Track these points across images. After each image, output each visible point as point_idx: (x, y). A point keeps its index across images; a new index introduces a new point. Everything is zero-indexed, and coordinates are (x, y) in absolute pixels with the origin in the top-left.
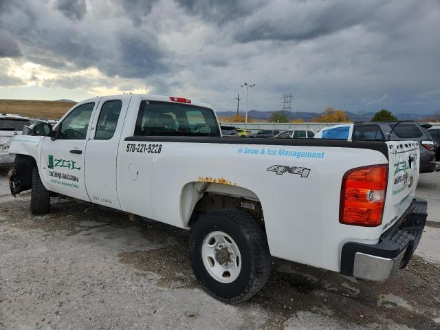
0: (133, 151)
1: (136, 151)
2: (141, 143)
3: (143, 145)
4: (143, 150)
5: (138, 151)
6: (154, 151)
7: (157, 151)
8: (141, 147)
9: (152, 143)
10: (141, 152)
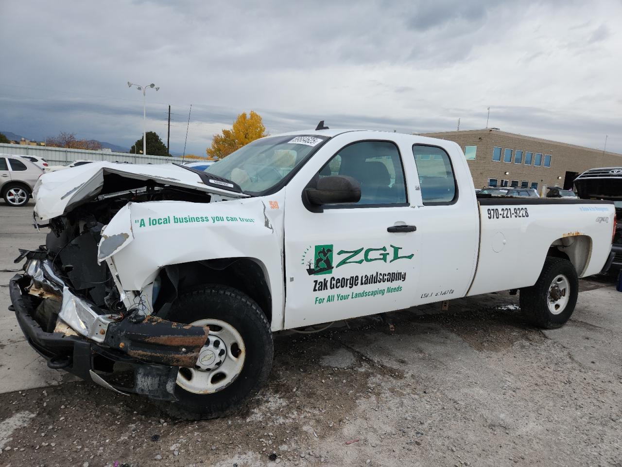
0: (498, 218)
1: (501, 217)
2: (505, 207)
3: (506, 209)
4: (509, 215)
5: (503, 217)
6: (521, 215)
7: (524, 215)
8: (505, 212)
9: (517, 207)
10: (507, 217)
